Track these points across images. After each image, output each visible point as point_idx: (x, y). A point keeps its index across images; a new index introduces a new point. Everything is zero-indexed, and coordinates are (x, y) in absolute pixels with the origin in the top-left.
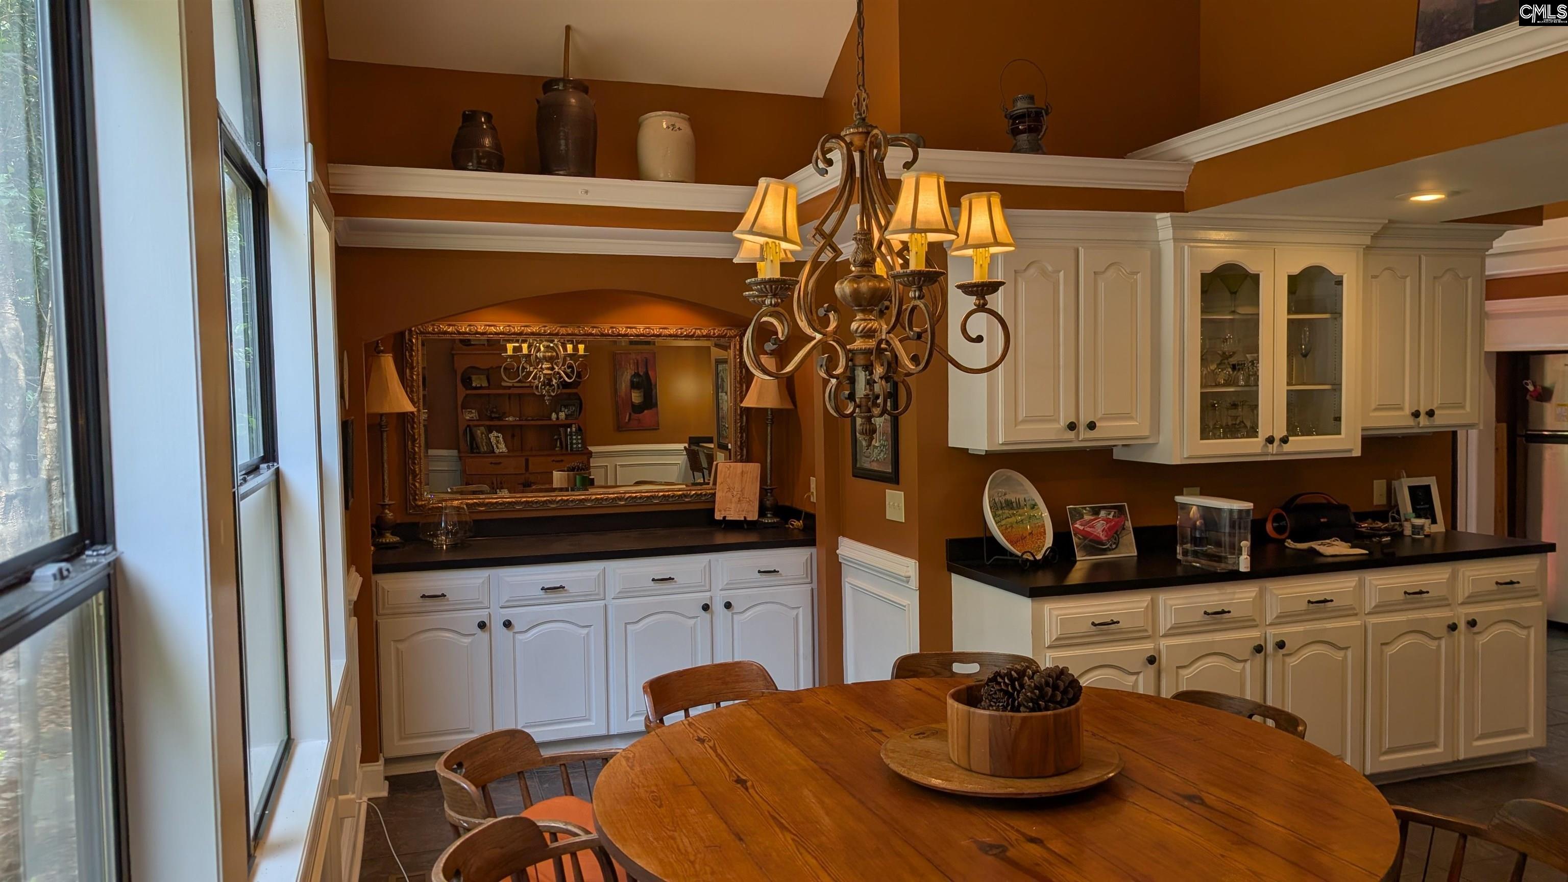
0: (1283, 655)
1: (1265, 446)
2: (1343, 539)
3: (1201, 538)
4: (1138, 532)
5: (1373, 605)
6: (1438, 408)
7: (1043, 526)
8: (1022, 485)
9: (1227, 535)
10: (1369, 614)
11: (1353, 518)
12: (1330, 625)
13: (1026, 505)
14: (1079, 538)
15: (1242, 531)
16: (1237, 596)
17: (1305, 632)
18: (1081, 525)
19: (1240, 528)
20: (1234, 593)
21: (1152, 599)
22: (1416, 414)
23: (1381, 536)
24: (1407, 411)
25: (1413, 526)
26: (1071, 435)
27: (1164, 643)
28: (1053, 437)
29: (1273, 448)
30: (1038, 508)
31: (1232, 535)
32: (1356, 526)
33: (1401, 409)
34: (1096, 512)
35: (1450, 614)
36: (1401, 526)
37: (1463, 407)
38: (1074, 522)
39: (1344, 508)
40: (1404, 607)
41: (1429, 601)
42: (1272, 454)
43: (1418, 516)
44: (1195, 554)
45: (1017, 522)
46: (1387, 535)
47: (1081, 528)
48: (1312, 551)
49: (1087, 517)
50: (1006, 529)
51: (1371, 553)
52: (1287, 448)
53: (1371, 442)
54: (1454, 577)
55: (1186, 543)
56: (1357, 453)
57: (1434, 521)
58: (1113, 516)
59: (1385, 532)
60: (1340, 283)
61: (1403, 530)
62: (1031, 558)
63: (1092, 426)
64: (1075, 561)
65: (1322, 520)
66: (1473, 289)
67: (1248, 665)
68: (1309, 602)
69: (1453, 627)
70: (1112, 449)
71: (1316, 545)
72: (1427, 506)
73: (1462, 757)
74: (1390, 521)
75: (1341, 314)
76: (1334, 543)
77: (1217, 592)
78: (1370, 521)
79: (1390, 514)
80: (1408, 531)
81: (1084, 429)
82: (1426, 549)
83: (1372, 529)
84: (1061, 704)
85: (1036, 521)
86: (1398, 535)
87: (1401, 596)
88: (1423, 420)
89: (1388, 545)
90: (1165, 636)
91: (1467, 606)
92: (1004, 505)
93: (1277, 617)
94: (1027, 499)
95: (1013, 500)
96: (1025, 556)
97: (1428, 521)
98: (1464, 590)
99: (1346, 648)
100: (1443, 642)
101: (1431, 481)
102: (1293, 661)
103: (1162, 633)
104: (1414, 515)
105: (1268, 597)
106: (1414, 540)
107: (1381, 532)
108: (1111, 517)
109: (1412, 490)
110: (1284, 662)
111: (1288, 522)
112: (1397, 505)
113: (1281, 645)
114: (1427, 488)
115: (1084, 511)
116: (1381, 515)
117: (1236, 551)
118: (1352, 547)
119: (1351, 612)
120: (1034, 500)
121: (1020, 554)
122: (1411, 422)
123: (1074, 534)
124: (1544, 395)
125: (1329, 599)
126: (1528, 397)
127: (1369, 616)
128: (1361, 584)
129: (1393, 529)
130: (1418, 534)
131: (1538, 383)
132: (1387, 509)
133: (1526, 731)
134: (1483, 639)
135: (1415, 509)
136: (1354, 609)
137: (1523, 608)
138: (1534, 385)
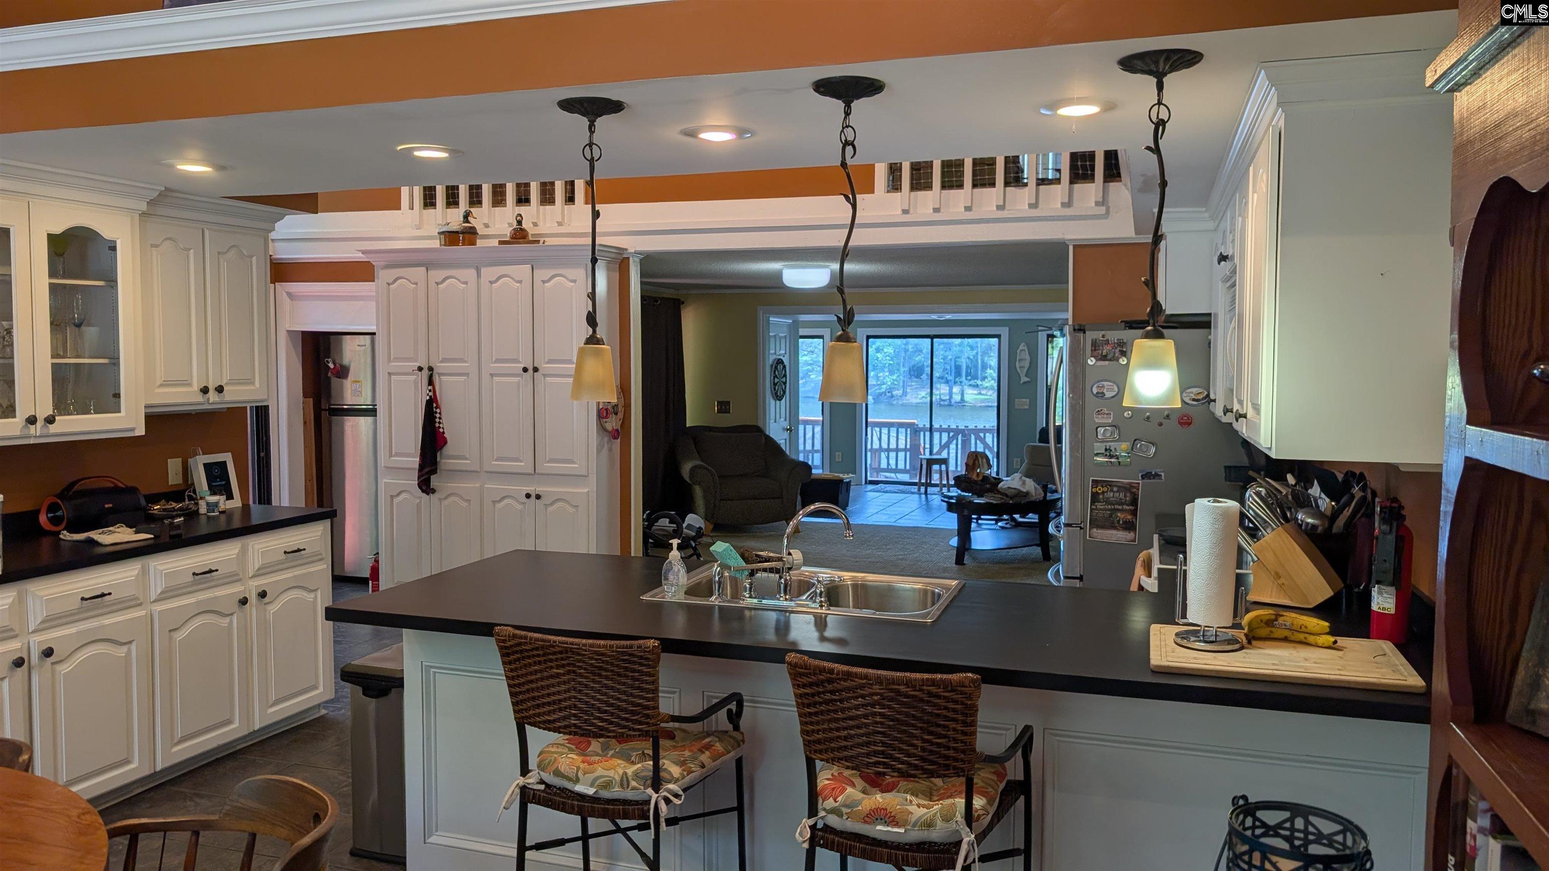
0: (54, 664)
1: (26, 427)
2: (130, 526)
5: (159, 591)
6: (226, 384)
10: (155, 601)
11: (143, 502)
12: (108, 620)
17: (78, 633)
22: (205, 390)
23: (173, 517)
24: (196, 387)
25: (208, 504)
29: (37, 430)
32: (145, 510)
33: (190, 385)
35: (242, 588)
36: (197, 504)
37: (253, 383)
39: (133, 490)
40: (194, 588)
41: (217, 579)
42: (36, 437)
43: (213, 492)
46: (179, 516)
48: (92, 542)
51: (156, 537)
52: (54, 429)
53: (154, 419)
54: (244, 551)
56: (141, 431)
57: (230, 497)
59: (179, 512)
60: (113, 248)
61: (198, 509)
65: (106, 506)
66: (259, 271)
67: (6, 683)
68: (83, 599)
69: (244, 602)
71: (95, 535)
72: (224, 483)
73: (257, 728)
74: (187, 500)
75: (115, 281)
76: (117, 530)
78: (163, 502)
79: (187, 493)
80: (203, 509)
82: (222, 525)
83: (164, 510)
86: (192, 515)
87: (190, 578)
88: (213, 396)
89: (178, 527)
91: (259, 578)
93: (42, 622)
97: (223, 498)
98: (254, 562)
99: (130, 643)
100: (235, 617)
101: (227, 458)
102: (65, 669)
104: (209, 493)
105: (29, 600)
106: (209, 518)
107: (174, 513)
109: (207, 466)
110: (54, 673)
111: (64, 512)
112: (193, 484)
113: (48, 653)
114: (223, 464)
116: (177, 495)
118: (137, 532)
119: (134, 603)
122: (200, 398)
124: (343, 372)
125: (106, 592)
126: (330, 374)
127: (155, 604)
128: (145, 572)
129: (187, 509)
130: (213, 512)
131: (337, 361)
132: (182, 488)
133: (315, 687)
134: (273, 608)
135: (210, 487)
136: (137, 599)
137: (310, 573)
138: (334, 363)
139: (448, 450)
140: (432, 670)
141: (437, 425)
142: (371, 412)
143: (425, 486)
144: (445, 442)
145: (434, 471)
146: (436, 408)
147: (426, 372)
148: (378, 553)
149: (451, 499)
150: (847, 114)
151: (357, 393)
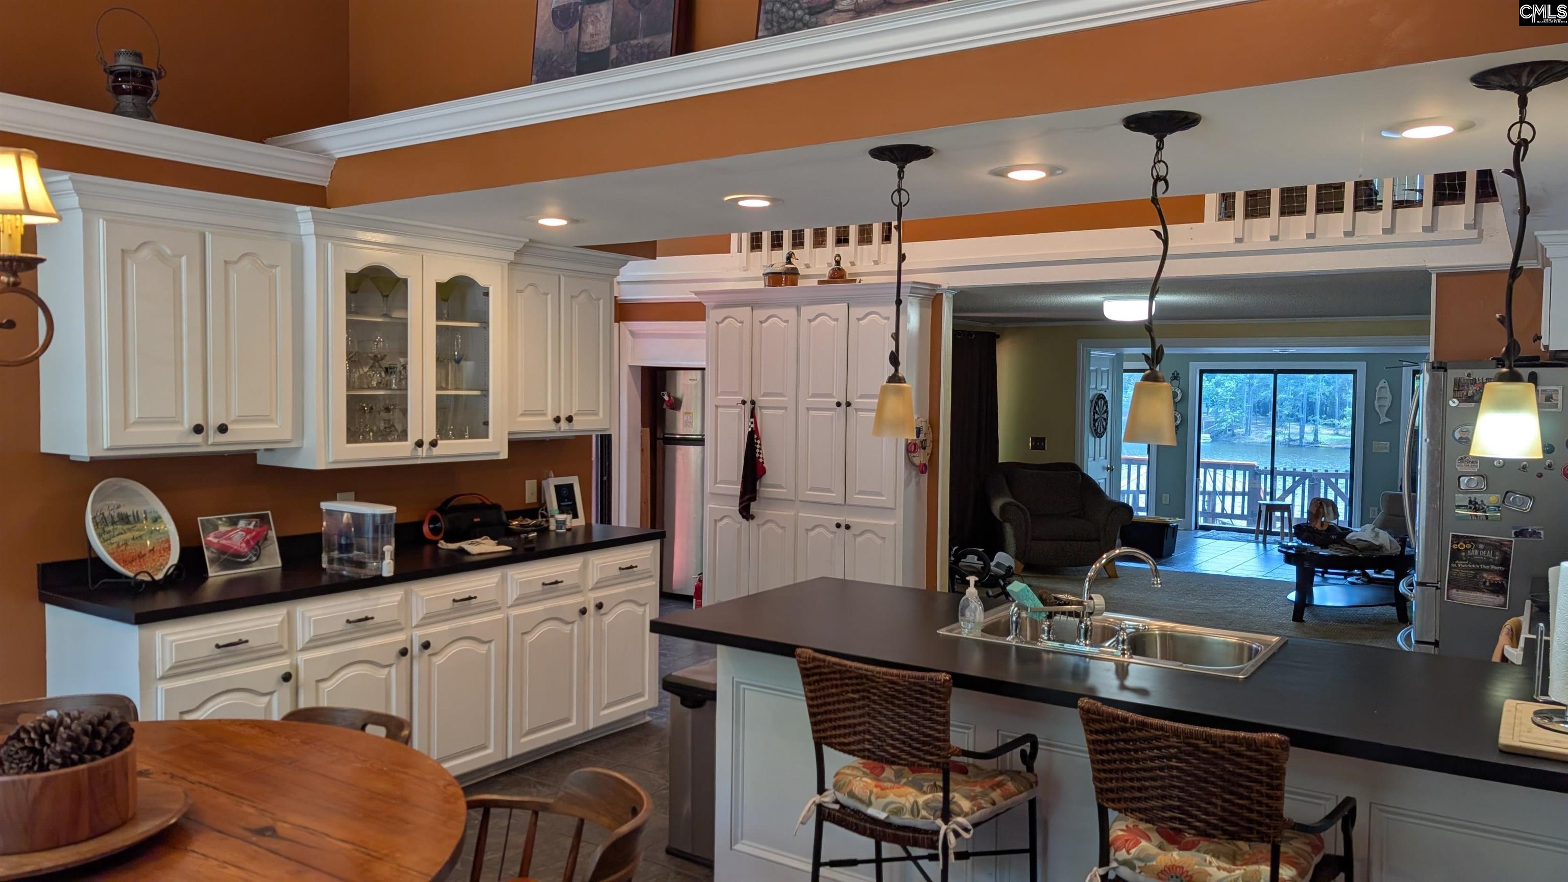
0: (430, 655)
1: (415, 449)
2: (493, 538)
3: (347, 545)
4: (283, 542)
5: (515, 597)
6: (576, 414)
7: (168, 541)
8: (141, 495)
9: (370, 540)
10: (511, 606)
11: (504, 518)
12: (474, 621)
13: (146, 518)
14: (212, 552)
15: (385, 535)
16: (381, 601)
17: (450, 630)
18: (216, 537)
19: (383, 532)
20: (379, 598)
21: (288, 613)
22: (557, 420)
23: (528, 532)
24: (550, 417)
25: (557, 522)
26: (198, 439)
27: (302, 657)
28: (174, 441)
29: (423, 452)
30: (162, 521)
31: (375, 539)
32: (507, 525)
33: (545, 415)
34: (233, 522)
35: (582, 599)
36: (547, 521)
37: (597, 414)
38: (207, 534)
39: (497, 507)
40: (542, 597)
41: (562, 590)
42: (422, 458)
43: (562, 512)
44: (340, 561)
45: (133, 539)
46: (533, 531)
47: (215, 541)
48: (462, 551)
49: (222, 529)
50: (118, 546)
51: (514, 549)
52: (436, 451)
53: (515, 445)
54: (585, 566)
55: (333, 550)
56: (504, 455)
57: (575, 516)
58: (255, 526)
59: (533, 528)
60: (487, 294)
61: (549, 526)
62: (148, 579)
63: (223, 429)
64: (207, 578)
65: (475, 520)
66: (606, 310)
67: (393, 670)
68: (455, 601)
69: (583, 612)
70: (255, 455)
71: (466, 545)
72: (570, 503)
73: (591, 727)
74: (540, 517)
75: (488, 323)
76: (484, 542)
77: (360, 598)
78: (520, 518)
79: (540, 511)
80: (553, 527)
81: (214, 432)
82: (568, 541)
83: (522, 526)
84: (102, 754)
85: (159, 536)
86: (543, 531)
87: (539, 588)
88: (563, 425)
89: (531, 541)
90: (303, 650)
91: (597, 591)
92: (116, 519)
93: (423, 619)
94: (148, 511)
95: (130, 513)
96: (140, 577)
97: (569, 517)
98: (593, 577)
99: (490, 642)
100: (576, 626)
101: (574, 480)
102: (439, 660)
103: (300, 646)
104: (558, 512)
105: (414, 599)
106: (557, 534)
107: (529, 529)
108: (251, 527)
109: (558, 488)
110: (430, 663)
111: (442, 524)
112: (545, 503)
113: (426, 646)
114: (571, 487)
115: (220, 522)
116: (532, 512)
117: (379, 556)
118: (498, 544)
119: (494, 606)
120: (157, 512)
121: (132, 575)
122: (553, 426)
123: (207, 548)
124: (676, 404)
125: (473, 596)
126: (665, 406)
127: (512, 609)
128: (504, 579)
129: (540, 525)
130: (561, 529)
131: (672, 394)
132: (537, 506)
133: (641, 695)
134: (608, 619)
135: (559, 506)
136: (497, 603)
137: (640, 589)
138: (669, 396)
139: (767, 479)
140: (742, 686)
141: (757, 455)
142: (700, 442)
143: (746, 512)
144: (764, 471)
145: (754, 499)
146: (757, 439)
147: (748, 406)
148: (702, 574)
149: (768, 525)
150: (1159, 148)
151: (688, 424)
